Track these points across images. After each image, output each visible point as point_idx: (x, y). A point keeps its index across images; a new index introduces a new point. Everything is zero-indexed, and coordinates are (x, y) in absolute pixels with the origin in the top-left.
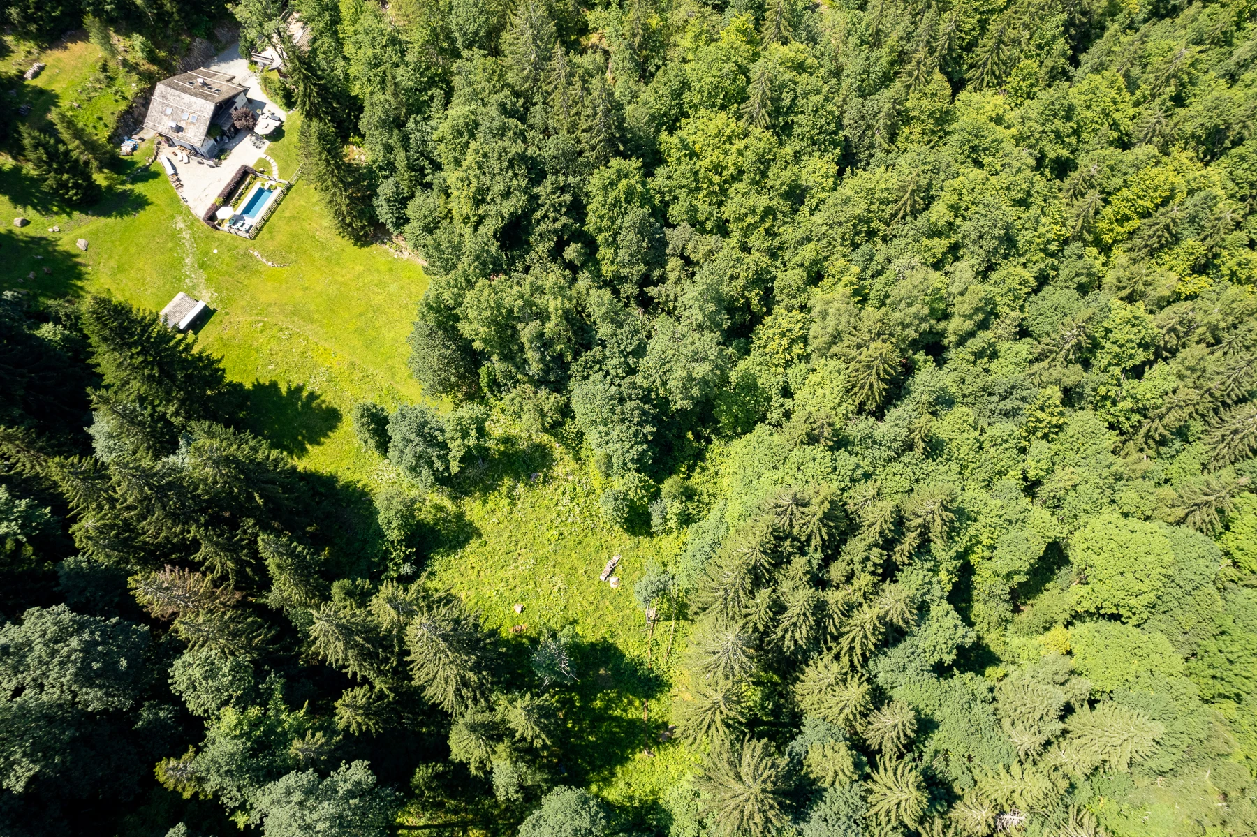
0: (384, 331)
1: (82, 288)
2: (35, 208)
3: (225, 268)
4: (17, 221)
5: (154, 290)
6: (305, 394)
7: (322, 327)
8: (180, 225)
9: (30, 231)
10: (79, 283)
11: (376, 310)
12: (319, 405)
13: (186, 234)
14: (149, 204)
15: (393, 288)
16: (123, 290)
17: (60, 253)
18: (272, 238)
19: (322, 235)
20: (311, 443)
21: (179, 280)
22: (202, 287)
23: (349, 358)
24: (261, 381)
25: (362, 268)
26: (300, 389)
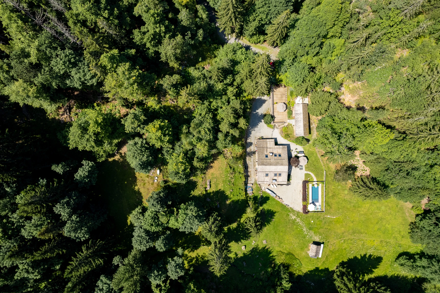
0: (387, 225)
1: (273, 256)
2: (243, 239)
3: (319, 226)
4: (243, 247)
5: (297, 245)
6: (367, 256)
7: (366, 234)
8: (294, 217)
9: (249, 248)
10: (271, 255)
11: (381, 219)
12: (374, 258)
13: (298, 220)
14: (275, 213)
15: (383, 208)
16: (286, 249)
17: (261, 250)
18: (331, 208)
19: (348, 198)
20: (374, 269)
21: (305, 237)
22: (314, 236)
23: (379, 240)
24: (350, 258)
25: (368, 205)
26: (365, 255)
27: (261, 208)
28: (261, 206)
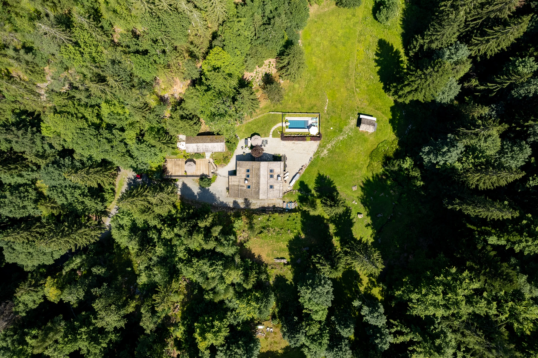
0: (339, 34)
1: (373, 177)
2: (350, 216)
3: (338, 120)
4: (360, 216)
5: (360, 146)
6: (377, 58)
7: (349, 61)
8: (326, 152)
9: (362, 209)
10: (371, 179)
11: (331, 42)
12: (379, 50)
13: (329, 146)
14: (319, 174)
15: (318, 39)
16: (365, 161)
17: (364, 192)
18: (315, 105)
19: (304, 84)
20: (393, 49)
21: (351, 137)
22: (350, 126)
23: (357, 44)
24: (379, 79)
25: (313, 58)
26: (376, 61)
27: (313, 192)
28: (311, 191)
